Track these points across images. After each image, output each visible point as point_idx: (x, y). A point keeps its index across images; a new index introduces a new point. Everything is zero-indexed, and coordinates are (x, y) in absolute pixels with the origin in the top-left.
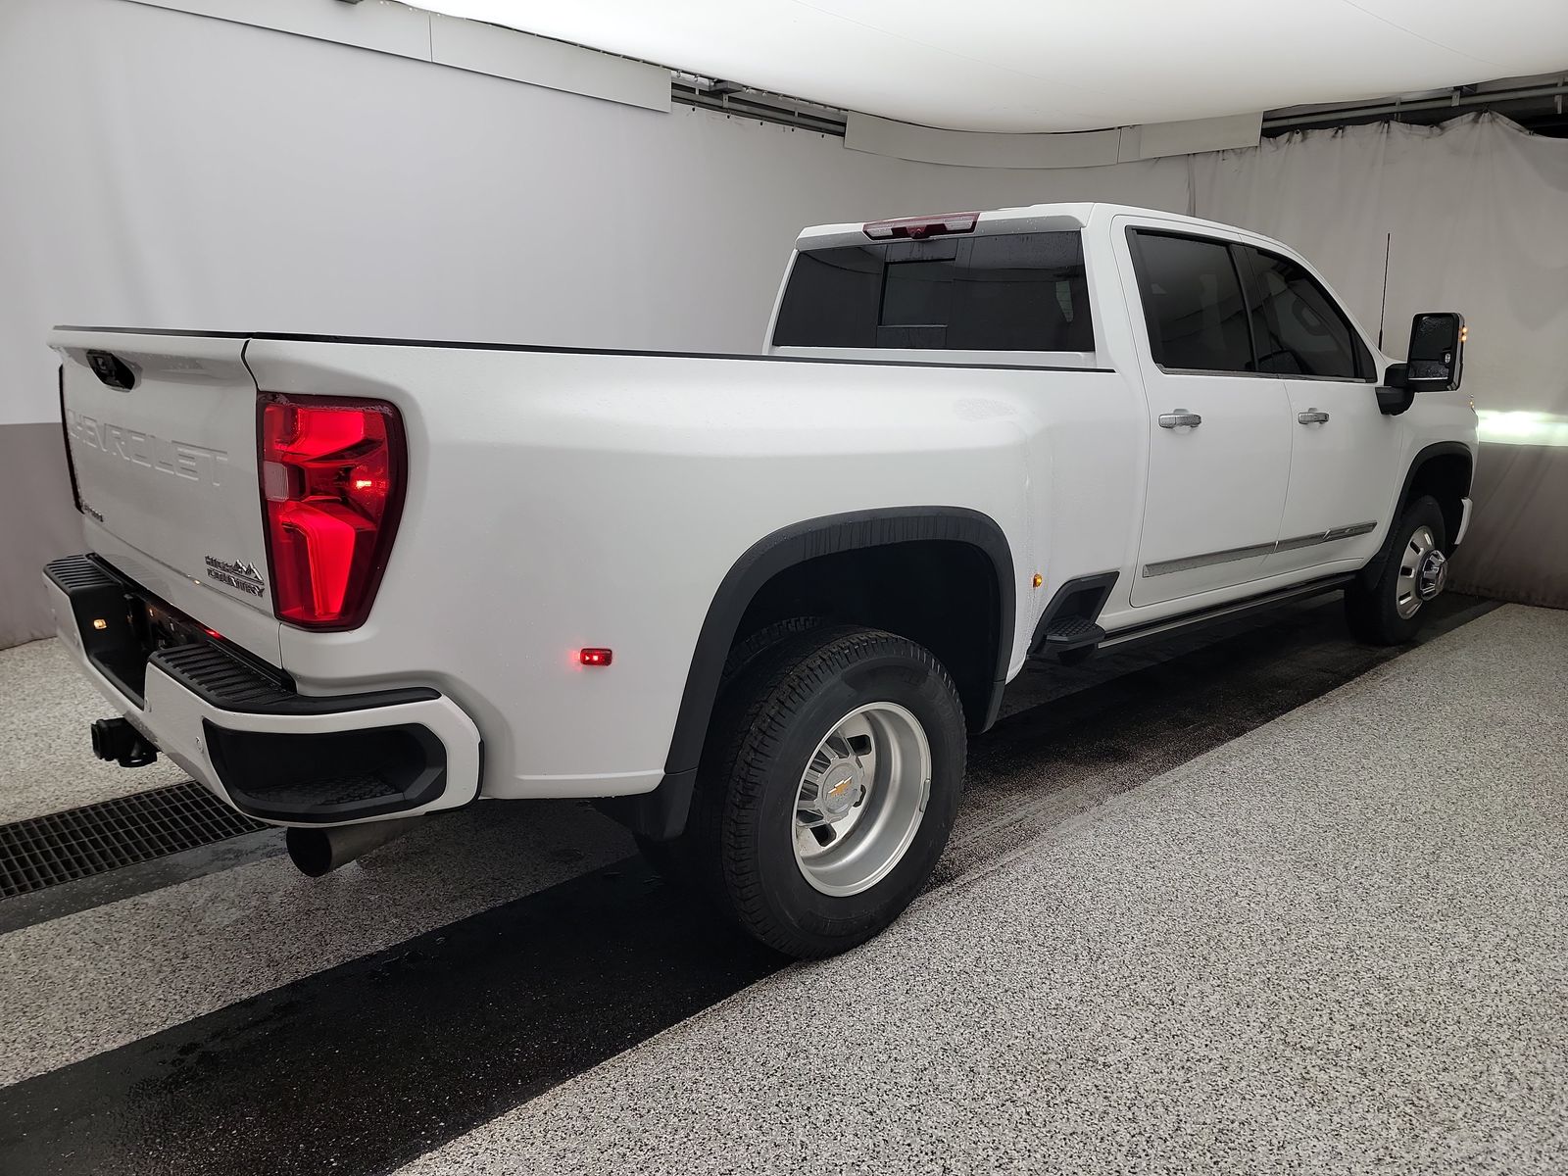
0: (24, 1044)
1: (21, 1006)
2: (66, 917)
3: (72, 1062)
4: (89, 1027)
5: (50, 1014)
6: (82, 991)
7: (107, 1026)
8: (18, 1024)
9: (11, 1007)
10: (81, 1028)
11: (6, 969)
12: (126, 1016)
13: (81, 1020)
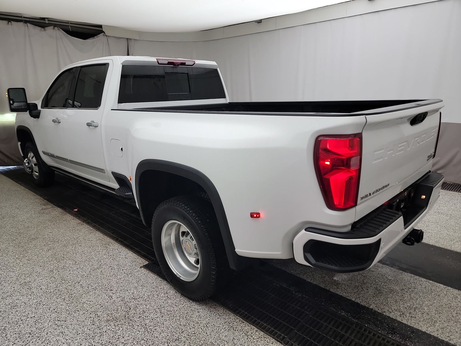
0: (458, 299)
1: (450, 308)
2: (411, 325)
3: (452, 288)
4: (441, 292)
5: (446, 301)
6: (433, 301)
7: (438, 289)
8: (454, 305)
9: (452, 310)
10: (443, 293)
11: (443, 322)
12: (432, 288)
13: (441, 295)
